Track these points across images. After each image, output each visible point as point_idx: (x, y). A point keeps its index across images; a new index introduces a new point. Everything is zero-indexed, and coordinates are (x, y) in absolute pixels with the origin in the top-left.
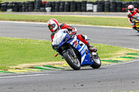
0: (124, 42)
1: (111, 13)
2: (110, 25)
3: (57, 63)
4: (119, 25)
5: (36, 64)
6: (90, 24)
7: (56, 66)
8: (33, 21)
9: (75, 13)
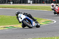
0: (44, 16)
1: (38, 4)
2: (38, 9)
3: (15, 25)
4: (42, 9)
5: (6, 26)
6: (29, 9)
7: (15, 27)
8: (5, 8)
9: (23, 4)
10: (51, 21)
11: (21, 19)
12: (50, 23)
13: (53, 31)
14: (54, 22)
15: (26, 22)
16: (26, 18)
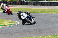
10: (15, 22)
11: (24, 17)
12: (14, 24)
13: (16, 32)
14: (18, 23)
15: (28, 19)
16: (28, 16)
